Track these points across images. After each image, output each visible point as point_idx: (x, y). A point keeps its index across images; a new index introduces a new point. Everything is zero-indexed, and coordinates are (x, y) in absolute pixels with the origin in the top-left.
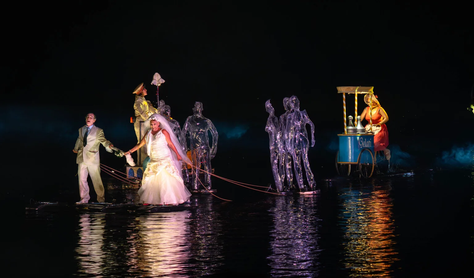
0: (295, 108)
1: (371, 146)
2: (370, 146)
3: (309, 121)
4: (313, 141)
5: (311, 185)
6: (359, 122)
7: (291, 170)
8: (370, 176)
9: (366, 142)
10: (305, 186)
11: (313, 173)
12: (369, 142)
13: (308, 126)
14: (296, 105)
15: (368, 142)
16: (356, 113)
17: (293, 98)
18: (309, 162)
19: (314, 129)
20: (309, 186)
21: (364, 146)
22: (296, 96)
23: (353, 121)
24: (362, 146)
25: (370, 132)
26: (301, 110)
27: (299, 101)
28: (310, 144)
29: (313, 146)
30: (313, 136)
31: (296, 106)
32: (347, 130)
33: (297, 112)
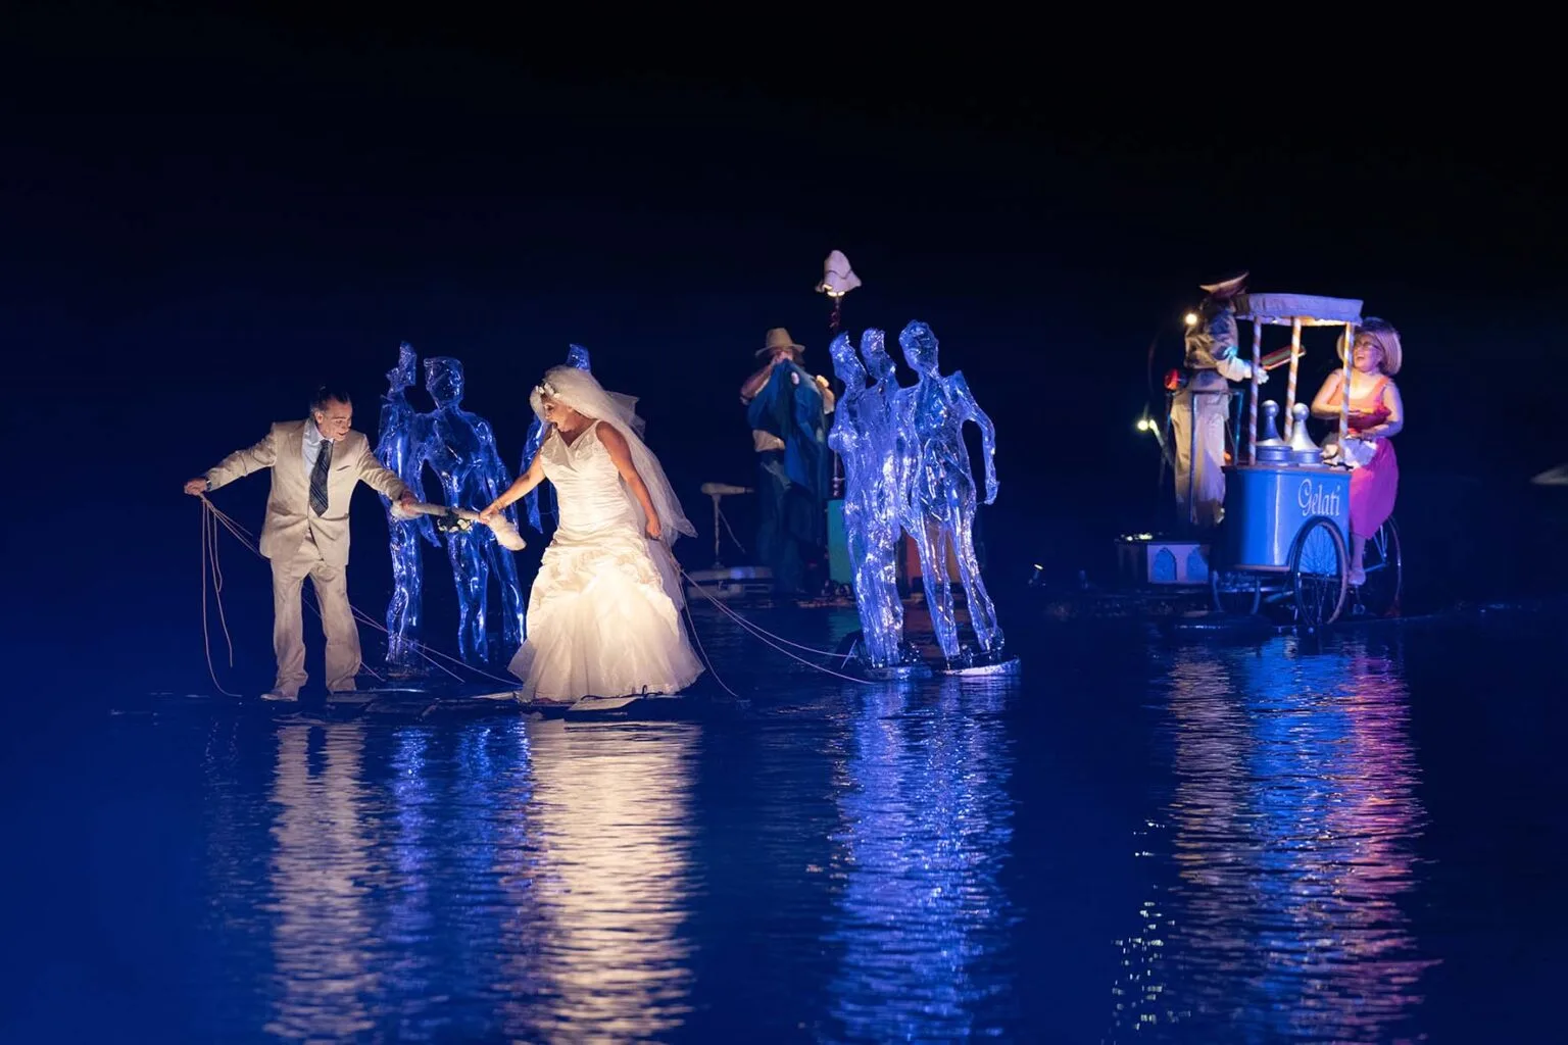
0: (922, 365)
1: (1338, 514)
2: (1334, 511)
3: (973, 414)
4: (991, 482)
5: (985, 644)
6: (1301, 426)
7: (895, 591)
8: (1331, 620)
9: (1323, 496)
10: (964, 647)
11: (993, 599)
12: (1333, 497)
13: (972, 432)
14: (925, 357)
15: (1327, 497)
16: (1292, 395)
17: (914, 328)
18: (977, 559)
19: (996, 438)
20: (978, 645)
21: (1316, 510)
22: (924, 324)
23: (1281, 419)
24: (1307, 508)
25: (1340, 464)
26: (943, 372)
27: (936, 340)
28: (982, 494)
29: (990, 501)
30: (990, 467)
31: (926, 360)
32: (1258, 449)
33: (932, 380)
